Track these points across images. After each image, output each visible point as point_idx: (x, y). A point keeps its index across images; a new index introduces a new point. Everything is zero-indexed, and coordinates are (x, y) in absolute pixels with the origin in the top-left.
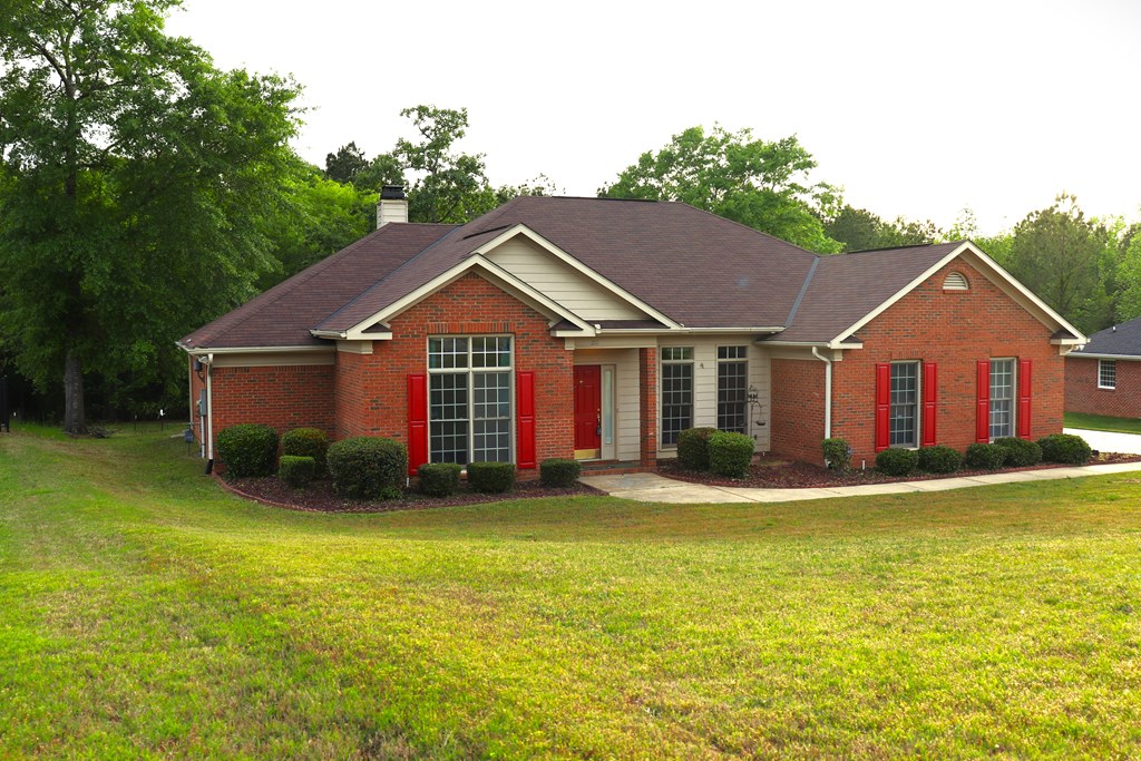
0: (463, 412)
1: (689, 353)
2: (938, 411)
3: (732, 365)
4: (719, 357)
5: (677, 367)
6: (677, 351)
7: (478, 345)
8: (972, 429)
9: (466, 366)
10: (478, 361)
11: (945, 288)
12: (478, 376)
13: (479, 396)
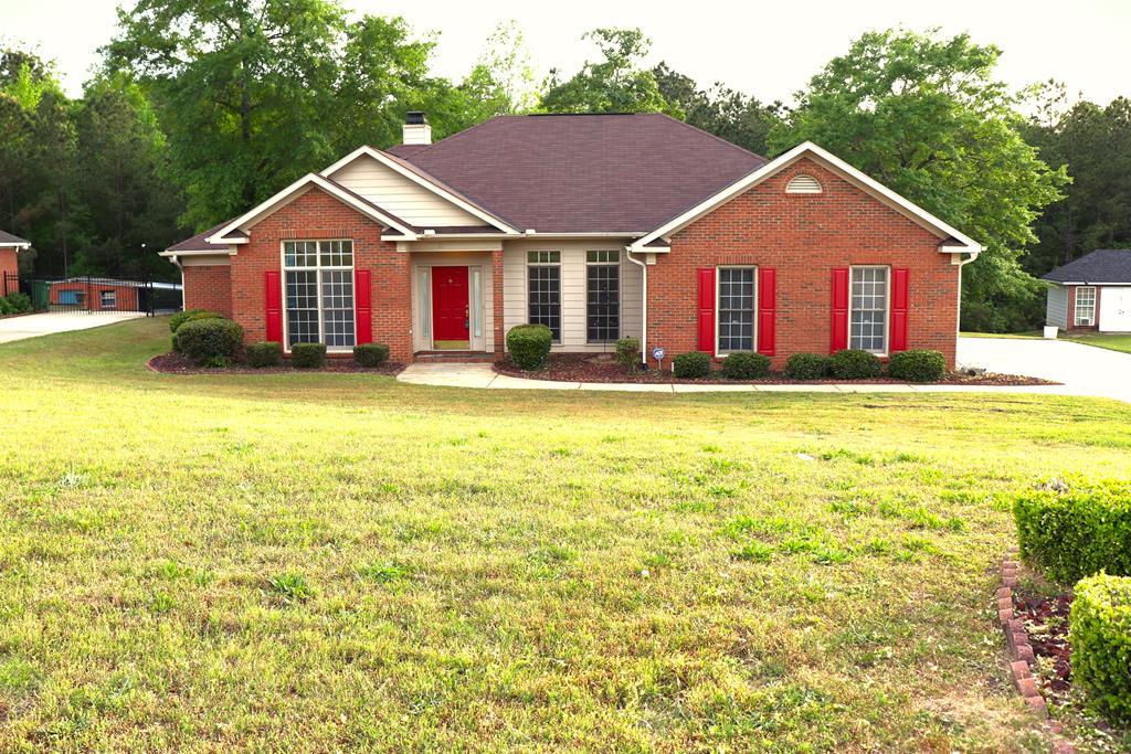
0: (313, 303)
1: (556, 256)
2: (779, 318)
3: (603, 269)
4: (588, 261)
5: (544, 270)
6: (544, 255)
7: (325, 248)
8: (826, 339)
9: (315, 265)
10: (325, 261)
11: (788, 191)
12: (326, 275)
13: (326, 290)
